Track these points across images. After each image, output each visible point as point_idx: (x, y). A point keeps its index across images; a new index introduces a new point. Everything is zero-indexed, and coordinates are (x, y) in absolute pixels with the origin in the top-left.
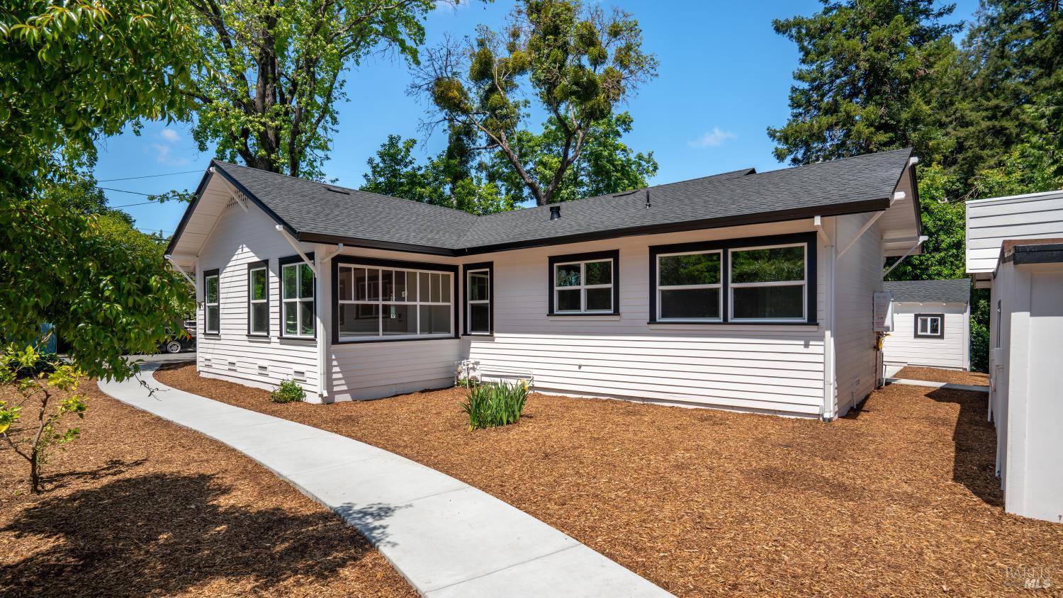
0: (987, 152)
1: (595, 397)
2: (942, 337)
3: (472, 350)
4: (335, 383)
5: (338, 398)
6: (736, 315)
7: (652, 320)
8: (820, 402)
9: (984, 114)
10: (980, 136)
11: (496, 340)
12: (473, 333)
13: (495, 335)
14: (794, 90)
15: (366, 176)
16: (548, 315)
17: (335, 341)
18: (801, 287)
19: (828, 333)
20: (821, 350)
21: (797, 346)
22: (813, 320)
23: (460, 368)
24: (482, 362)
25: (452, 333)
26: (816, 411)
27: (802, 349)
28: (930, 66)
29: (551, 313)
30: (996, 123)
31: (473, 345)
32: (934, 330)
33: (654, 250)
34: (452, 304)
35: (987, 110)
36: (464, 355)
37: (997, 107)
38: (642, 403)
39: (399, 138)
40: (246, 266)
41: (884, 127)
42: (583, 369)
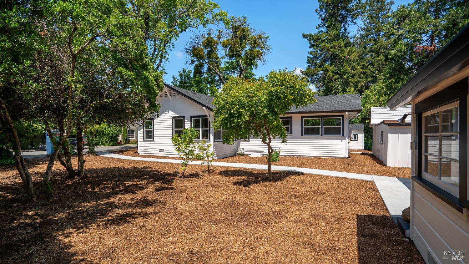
0: (361, 80)
1: (284, 156)
2: (357, 140)
3: (241, 144)
5: (215, 158)
6: (324, 134)
7: (302, 135)
8: (345, 154)
9: (360, 66)
10: (359, 74)
11: (250, 141)
12: (241, 139)
14: (308, 57)
17: (215, 141)
18: (340, 127)
19: (347, 138)
20: (345, 142)
21: (339, 141)
22: (343, 135)
23: (238, 150)
24: (245, 148)
26: (344, 156)
27: (341, 142)
28: (349, 55)
30: (364, 70)
31: (241, 143)
32: (355, 138)
33: (302, 117)
35: (361, 65)
36: (238, 146)
37: (364, 65)
38: (298, 157)
40: (171, 118)
41: (336, 73)
42: (280, 149)
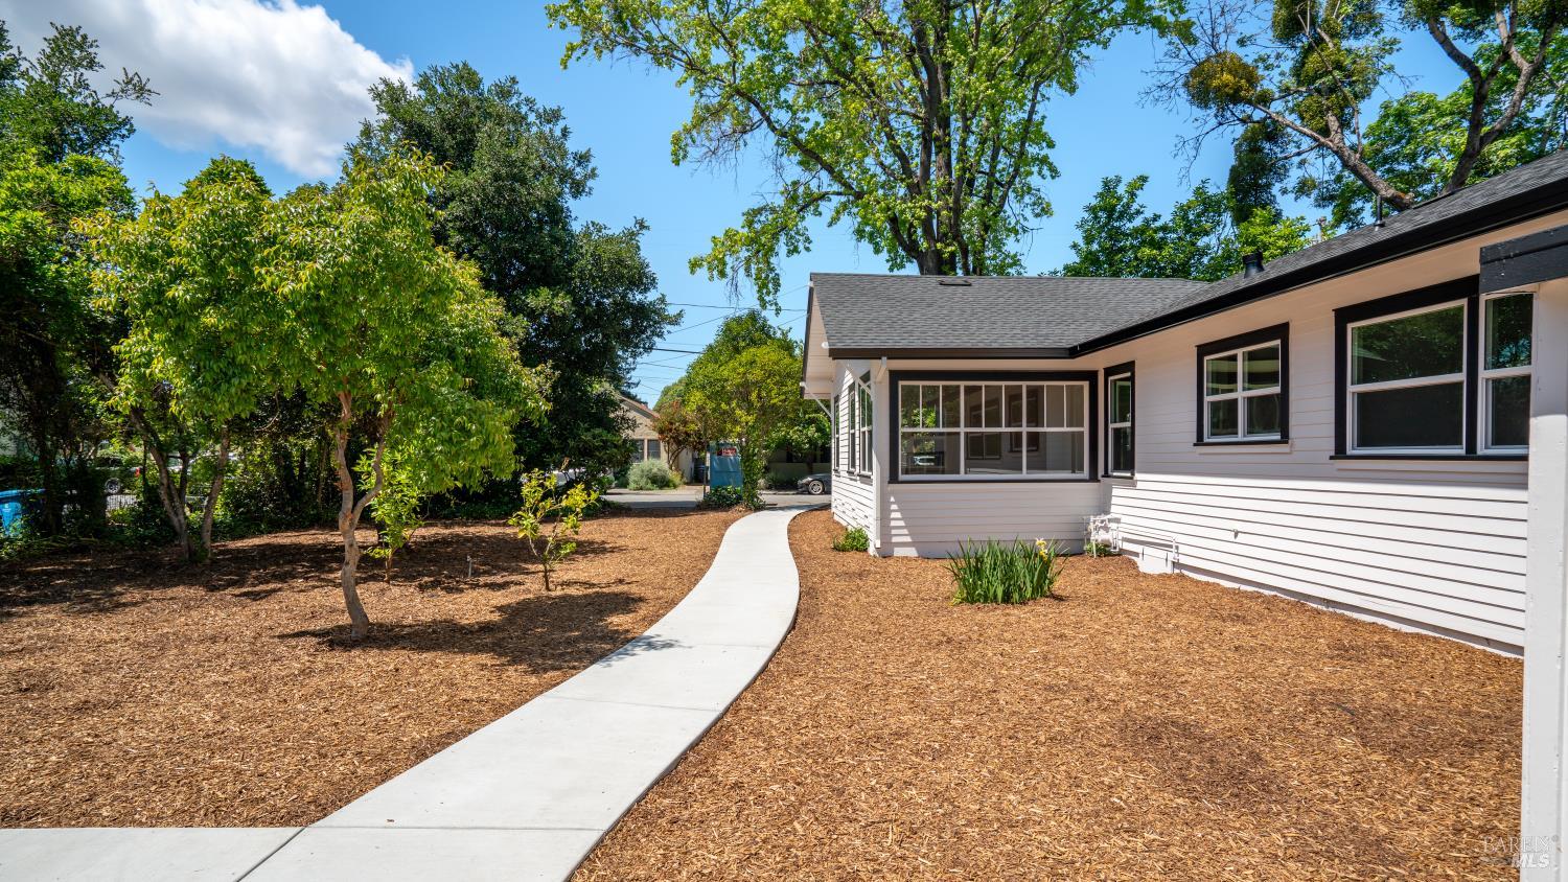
1: (1256, 589)
3: (1114, 500)
4: (894, 532)
5: (899, 552)
7: (1340, 452)
11: (1140, 485)
12: (1115, 474)
13: (1138, 476)
15: (1075, 246)
16: (1195, 445)
17: (894, 479)
23: (1090, 527)
24: (1124, 519)
25: (1086, 474)
29: (1200, 441)
33: (1342, 318)
34: (1085, 429)
36: (1102, 507)
38: (1325, 609)
39: (1118, 180)
42: (1241, 537)
